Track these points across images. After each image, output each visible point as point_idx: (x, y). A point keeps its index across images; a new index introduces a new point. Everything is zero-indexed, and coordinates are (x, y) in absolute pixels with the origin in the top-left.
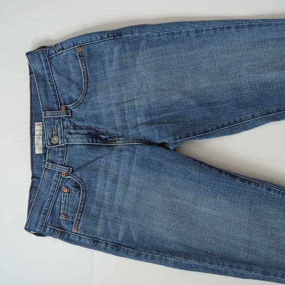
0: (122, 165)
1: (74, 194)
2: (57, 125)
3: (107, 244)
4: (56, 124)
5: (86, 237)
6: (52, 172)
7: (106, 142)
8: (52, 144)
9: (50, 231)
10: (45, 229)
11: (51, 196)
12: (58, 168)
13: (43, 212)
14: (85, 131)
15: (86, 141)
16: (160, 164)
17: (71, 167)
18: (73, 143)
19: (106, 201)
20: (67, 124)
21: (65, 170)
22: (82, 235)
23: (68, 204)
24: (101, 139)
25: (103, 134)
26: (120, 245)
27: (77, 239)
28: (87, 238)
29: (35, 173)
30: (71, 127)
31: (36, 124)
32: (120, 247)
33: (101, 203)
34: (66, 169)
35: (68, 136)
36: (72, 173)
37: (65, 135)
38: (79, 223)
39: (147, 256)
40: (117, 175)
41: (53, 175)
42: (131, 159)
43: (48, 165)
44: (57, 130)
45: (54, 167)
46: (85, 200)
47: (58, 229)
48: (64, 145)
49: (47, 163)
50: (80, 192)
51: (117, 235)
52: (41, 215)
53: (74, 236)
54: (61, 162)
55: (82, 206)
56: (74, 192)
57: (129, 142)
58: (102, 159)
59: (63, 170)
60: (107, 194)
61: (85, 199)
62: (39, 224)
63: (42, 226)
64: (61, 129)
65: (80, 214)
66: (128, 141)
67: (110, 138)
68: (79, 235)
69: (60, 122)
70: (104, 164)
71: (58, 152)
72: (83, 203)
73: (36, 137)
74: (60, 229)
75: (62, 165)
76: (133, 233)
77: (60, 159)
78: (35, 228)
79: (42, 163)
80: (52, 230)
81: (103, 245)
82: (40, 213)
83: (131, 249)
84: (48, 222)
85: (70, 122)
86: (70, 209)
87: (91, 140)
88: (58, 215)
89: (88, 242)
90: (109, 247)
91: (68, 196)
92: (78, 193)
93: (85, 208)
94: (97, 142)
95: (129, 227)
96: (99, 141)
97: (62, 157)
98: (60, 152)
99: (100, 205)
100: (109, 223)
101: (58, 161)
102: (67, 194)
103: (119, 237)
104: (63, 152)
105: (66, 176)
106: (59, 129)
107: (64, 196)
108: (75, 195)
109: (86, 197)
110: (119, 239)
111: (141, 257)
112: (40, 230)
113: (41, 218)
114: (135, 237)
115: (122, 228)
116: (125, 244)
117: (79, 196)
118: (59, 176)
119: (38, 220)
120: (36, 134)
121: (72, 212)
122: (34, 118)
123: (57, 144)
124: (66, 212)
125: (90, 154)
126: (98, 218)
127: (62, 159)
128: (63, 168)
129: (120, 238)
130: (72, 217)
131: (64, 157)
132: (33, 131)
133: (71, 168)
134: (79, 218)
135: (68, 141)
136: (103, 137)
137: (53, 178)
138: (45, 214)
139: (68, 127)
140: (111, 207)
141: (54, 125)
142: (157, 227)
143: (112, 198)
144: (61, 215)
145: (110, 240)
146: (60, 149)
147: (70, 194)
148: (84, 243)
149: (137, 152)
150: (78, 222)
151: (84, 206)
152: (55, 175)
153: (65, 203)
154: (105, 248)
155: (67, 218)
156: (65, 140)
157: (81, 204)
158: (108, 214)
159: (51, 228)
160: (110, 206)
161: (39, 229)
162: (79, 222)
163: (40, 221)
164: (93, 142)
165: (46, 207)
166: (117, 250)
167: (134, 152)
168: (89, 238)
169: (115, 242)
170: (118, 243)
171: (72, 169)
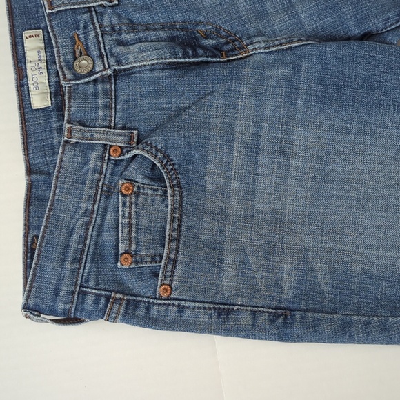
0: (269, 105)
1: (149, 197)
2: (85, 27)
3: (254, 312)
4: (82, 25)
5: (197, 305)
6: (83, 149)
7: (217, 53)
8: (78, 77)
9: (96, 303)
10: (83, 303)
11: (89, 213)
12: (99, 137)
13: (71, 256)
14: (162, 34)
15: (168, 55)
16: (369, 84)
17: (135, 130)
18: (135, 65)
19: (234, 206)
20: (111, 22)
21: (121, 138)
22: (185, 300)
23: (137, 225)
24: (205, 48)
25: (206, 38)
26: (291, 310)
27: (173, 312)
28: (201, 305)
29: (34, 162)
30: (124, 28)
31: (26, 34)
32: (293, 316)
33: (224, 212)
34: (121, 135)
35: (118, 50)
36: (138, 143)
37: (111, 49)
38: (173, 271)
39: (367, 324)
40: (257, 135)
41: (86, 156)
42: (292, 84)
43: (70, 131)
44: (86, 40)
45: (88, 135)
46: (180, 209)
47: (118, 296)
48: (109, 72)
49: (67, 126)
50: (165, 192)
51: (278, 286)
52: (68, 265)
53: (163, 308)
54: (103, 119)
55: (176, 225)
56: (150, 192)
57: (281, 44)
58: (214, 98)
59: (115, 138)
60: (235, 187)
61: (181, 206)
62: (64, 288)
63: (73, 292)
64: (97, 37)
65: (174, 246)
66: (277, 43)
67: (227, 43)
68: (176, 303)
69: (93, 21)
70: (220, 110)
71: (96, 96)
72: (177, 216)
73: (29, 65)
74: (124, 294)
75: (109, 127)
76: (319, 274)
77: (100, 113)
78: (54, 301)
79: (51, 131)
80: (103, 301)
81: (245, 319)
82: (63, 261)
83: (322, 316)
84: (87, 281)
85: (119, 16)
86: (145, 238)
87: (180, 52)
88: (112, 260)
89: (204, 318)
90: (263, 320)
91: (137, 204)
92: (160, 192)
93: (183, 228)
94: (196, 55)
95: (305, 259)
96: (200, 51)
97: (107, 106)
98: (101, 95)
99: (222, 216)
100: (252, 259)
101: (96, 119)
102: (133, 199)
103: (285, 290)
104: (107, 93)
105: (122, 154)
106: (92, 35)
107: (124, 205)
108: (153, 201)
109: (181, 201)
110: (284, 296)
111: (354, 329)
112: (68, 306)
113: (67, 272)
114: (324, 283)
115: (288, 266)
116: (303, 307)
117: (165, 200)
118: (102, 158)
119: (60, 280)
120: (28, 59)
121: (150, 245)
122: (18, 22)
123: (92, 73)
124: (134, 247)
125: (180, 88)
126: (222, 249)
127: (107, 112)
128: (114, 134)
129: (287, 293)
130: (153, 258)
131: (111, 108)
132: (20, 52)
133: (135, 132)
134: (172, 256)
135: (119, 62)
136: (209, 42)
137: (86, 164)
138: (77, 261)
139: (113, 29)
140: (249, 219)
141: (78, 29)
142: (378, 249)
143: (249, 195)
144: (122, 259)
145: (260, 302)
146: (99, 87)
147: (141, 199)
148: (192, 321)
149: (305, 65)
150: (170, 266)
151: (180, 225)
152: (94, 155)
153: (130, 224)
154: (253, 325)
155: (136, 262)
156: (112, 61)
157: (173, 219)
158: (245, 237)
159: (98, 297)
160: (246, 216)
161: (66, 303)
162: (174, 267)
163: (67, 281)
164: (185, 55)
165: (79, 243)
166: (285, 323)
167: (296, 67)
168: (207, 305)
169: (275, 304)
170: (283, 305)
171: (138, 135)
